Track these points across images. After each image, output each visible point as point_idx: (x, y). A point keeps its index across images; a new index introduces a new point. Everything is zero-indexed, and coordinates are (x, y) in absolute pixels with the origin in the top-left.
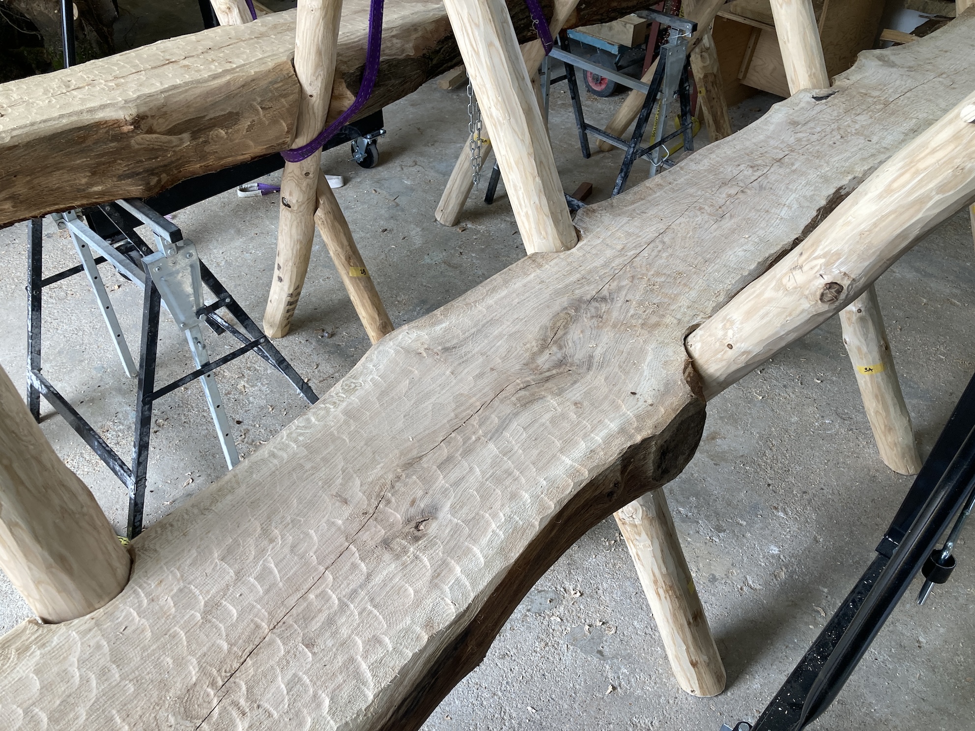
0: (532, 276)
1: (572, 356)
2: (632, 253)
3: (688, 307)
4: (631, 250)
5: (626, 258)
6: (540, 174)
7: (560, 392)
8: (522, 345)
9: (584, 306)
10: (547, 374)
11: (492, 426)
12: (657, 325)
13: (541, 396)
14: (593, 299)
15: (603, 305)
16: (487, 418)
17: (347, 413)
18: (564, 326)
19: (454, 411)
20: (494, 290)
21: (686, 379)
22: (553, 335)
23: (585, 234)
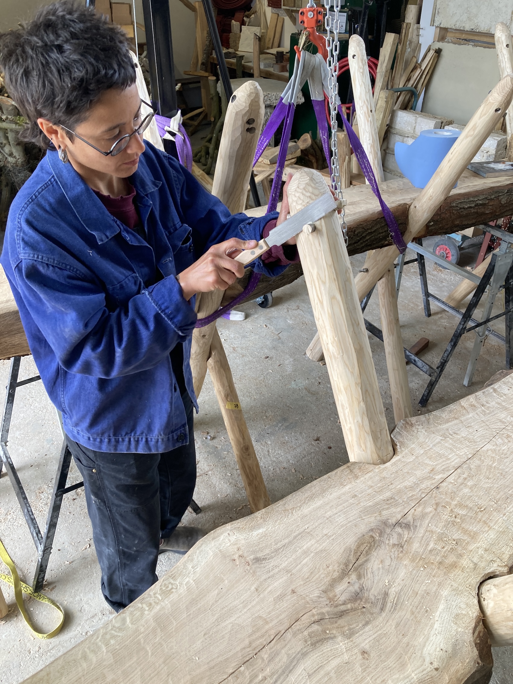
0: (347, 487)
1: (369, 590)
2: (441, 476)
3: (486, 550)
4: (440, 473)
5: (434, 481)
6: (365, 400)
7: (350, 635)
8: (325, 567)
9: (388, 530)
10: (343, 608)
11: (280, 665)
12: (454, 566)
13: (332, 636)
14: (398, 523)
15: (406, 532)
16: (277, 654)
17: (158, 619)
18: (367, 552)
19: (249, 636)
20: (311, 498)
21: (475, 641)
22: (355, 560)
23: (401, 448)
